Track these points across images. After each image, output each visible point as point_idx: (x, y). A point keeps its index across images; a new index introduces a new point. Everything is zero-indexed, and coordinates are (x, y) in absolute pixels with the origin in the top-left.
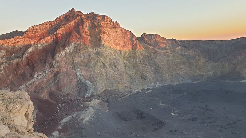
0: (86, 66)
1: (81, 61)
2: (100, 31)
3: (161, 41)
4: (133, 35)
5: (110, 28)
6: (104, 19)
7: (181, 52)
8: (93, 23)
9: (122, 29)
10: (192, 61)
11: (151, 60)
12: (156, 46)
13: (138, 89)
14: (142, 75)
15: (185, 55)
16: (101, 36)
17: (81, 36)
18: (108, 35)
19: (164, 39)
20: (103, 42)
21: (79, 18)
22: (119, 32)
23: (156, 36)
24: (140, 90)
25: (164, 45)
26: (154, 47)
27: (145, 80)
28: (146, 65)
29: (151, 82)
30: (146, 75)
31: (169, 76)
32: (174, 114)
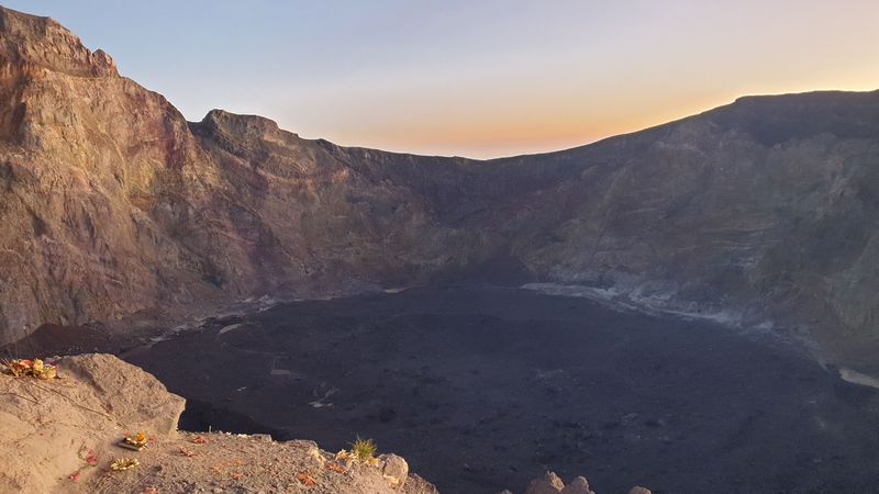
2: (23, 81)
3: (281, 142)
4: (171, 112)
5: (70, 73)
6: (43, 32)
7: (351, 188)
9: (125, 82)
10: (386, 221)
11: (241, 209)
12: (263, 161)
13: (190, 319)
14: (208, 265)
16: (29, 101)
18: (62, 100)
19: (292, 137)
20: (35, 126)
22: (113, 93)
23: (260, 123)
24: (199, 322)
25: (292, 160)
26: (255, 164)
27: (218, 285)
28: (222, 227)
29: (240, 293)
30: (222, 267)
31: (309, 270)
32: (322, 402)
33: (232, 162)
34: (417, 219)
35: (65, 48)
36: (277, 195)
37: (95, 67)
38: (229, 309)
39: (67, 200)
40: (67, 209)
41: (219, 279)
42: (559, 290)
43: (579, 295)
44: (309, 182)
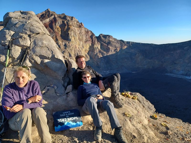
2: (69, 29)
4: (93, 34)
5: (76, 27)
7: (127, 50)
8: (64, 22)
10: (133, 57)
14: (98, 64)
15: (129, 52)
16: (69, 32)
17: (53, 31)
18: (75, 32)
19: (115, 39)
20: (70, 37)
21: (53, 17)
22: (83, 30)
23: (109, 36)
26: (108, 45)
33: (103, 44)
34: (141, 57)
35: (76, 22)
36: (112, 51)
37: (81, 26)
39: (75, 51)
40: (74, 53)
41: (99, 67)
44: (118, 48)
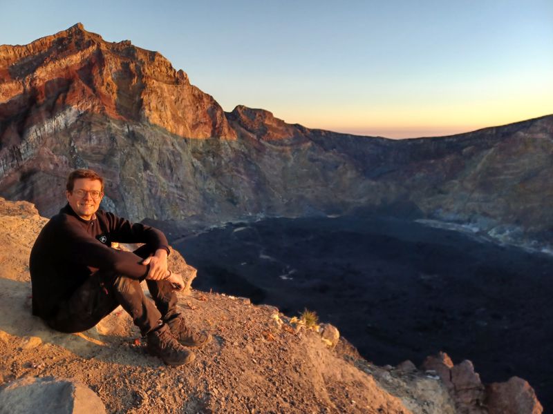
0: (104, 161)
1: (92, 149)
2: (143, 87)
3: (275, 125)
4: (216, 106)
5: (166, 82)
6: (153, 60)
7: (312, 153)
8: (128, 65)
9: (194, 88)
10: (331, 174)
11: (250, 163)
12: (264, 135)
13: (219, 222)
14: (230, 193)
15: (317, 160)
16: (145, 97)
17: (94, 91)
18: (161, 97)
19: (280, 122)
20: (147, 111)
21: (93, 49)
22: (186, 95)
23: (264, 114)
24: (223, 224)
25: (279, 136)
26: (259, 137)
27: (235, 204)
28: (239, 172)
29: (246, 210)
30: (237, 195)
31: (285, 200)
32: (287, 277)
33: (247, 136)
34: (350, 174)
35: (164, 69)
36: (270, 155)
37: (179, 79)
38: (240, 219)
39: (160, 152)
40: (160, 157)
41: (235, 201)
42: (439, 225)
43: (453, 229)
44: (288, 148)
